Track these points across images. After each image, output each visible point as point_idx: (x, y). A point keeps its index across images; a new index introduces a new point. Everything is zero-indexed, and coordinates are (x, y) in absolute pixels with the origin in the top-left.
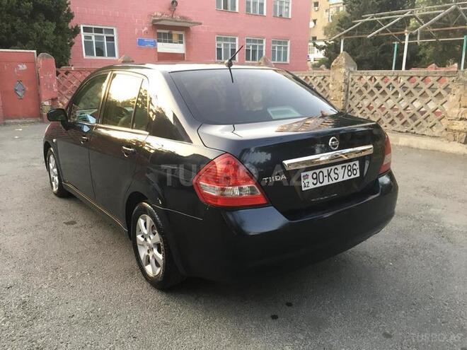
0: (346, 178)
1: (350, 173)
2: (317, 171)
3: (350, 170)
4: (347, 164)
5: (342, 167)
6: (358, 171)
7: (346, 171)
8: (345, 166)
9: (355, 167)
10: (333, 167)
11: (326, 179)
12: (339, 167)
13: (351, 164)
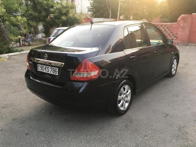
0: (52, 73)
1: (54, 72)
2: (42, 66)
3: (54, 71)
4: (53, 68)
5: (51, 68)
6: (57, 72)
7: (52, 70)
8: (52, 68)
9: (56, 70)
10: (47, 67)
11: (44, 70)
12: (50, 67)
13: (55, 68)
